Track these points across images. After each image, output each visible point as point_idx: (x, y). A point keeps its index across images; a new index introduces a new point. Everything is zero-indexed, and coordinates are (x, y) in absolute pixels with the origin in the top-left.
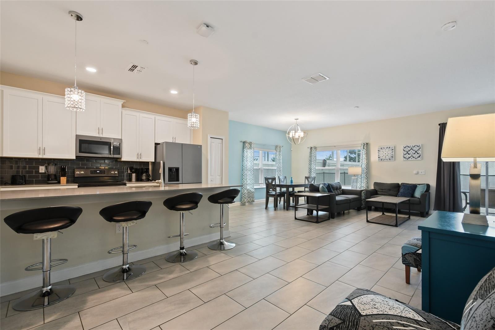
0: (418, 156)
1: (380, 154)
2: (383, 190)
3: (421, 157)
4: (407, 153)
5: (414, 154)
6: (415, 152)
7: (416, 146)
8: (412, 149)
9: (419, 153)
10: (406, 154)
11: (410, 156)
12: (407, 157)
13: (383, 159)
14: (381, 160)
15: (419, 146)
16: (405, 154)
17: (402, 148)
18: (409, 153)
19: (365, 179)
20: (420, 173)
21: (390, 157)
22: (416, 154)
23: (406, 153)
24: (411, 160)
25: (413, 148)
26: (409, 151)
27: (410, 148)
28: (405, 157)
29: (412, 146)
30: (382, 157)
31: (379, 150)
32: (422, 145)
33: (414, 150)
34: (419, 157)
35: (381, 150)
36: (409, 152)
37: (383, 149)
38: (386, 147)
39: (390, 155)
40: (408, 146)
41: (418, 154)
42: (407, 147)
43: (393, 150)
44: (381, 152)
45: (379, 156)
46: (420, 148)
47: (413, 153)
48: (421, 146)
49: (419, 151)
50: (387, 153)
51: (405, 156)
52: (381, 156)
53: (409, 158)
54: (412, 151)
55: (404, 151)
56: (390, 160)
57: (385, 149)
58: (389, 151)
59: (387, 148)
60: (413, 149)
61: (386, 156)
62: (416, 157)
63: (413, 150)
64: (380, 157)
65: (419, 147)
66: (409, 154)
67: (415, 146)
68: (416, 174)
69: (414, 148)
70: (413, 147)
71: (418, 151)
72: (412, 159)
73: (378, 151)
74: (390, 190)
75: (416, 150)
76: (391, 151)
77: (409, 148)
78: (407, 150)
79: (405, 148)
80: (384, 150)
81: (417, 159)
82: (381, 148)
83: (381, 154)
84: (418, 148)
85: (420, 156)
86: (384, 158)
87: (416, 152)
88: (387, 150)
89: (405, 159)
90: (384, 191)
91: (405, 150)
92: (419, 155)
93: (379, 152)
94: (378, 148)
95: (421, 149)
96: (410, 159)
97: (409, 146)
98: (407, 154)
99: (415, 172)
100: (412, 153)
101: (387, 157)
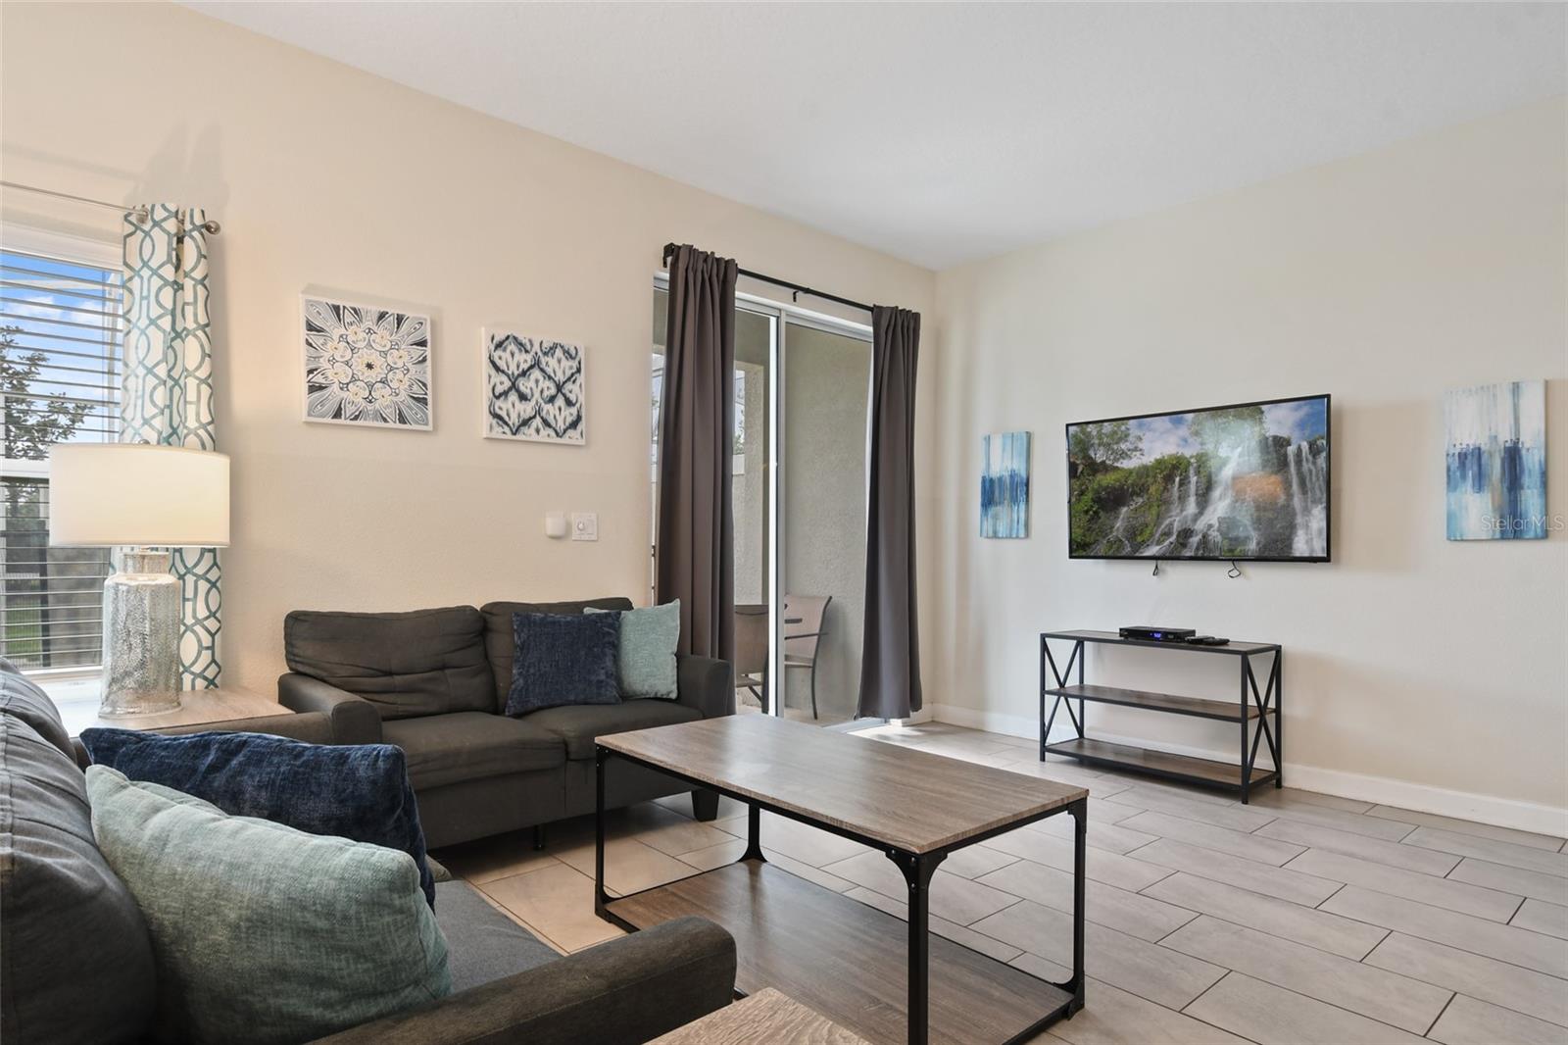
0: (569, 420)
1: (324, 364)
2: (390, 674)
3: (581, 426)
4: (514, 386)
5: (552, 400)
6: (553, 391)
7: (559, 353)
8: (536, 364)
9: (573, 398)
10: (505, 394)
11: (527, 410)
12: (514, 420)
13: (349, 410)
14: (337, 414)
15: (573, 352)
16: (499, 389)
17: (484, 347)
18: (522, 388)
19: (203, 586)
20: (575, 534)
21: (403, 396)
22: (560, 401)
23: (507, 384)
24: (535, 437)
25: (544, 360)
26: (524, 374)
27: (529, 357)
28: (503, 414)
29: (536, 347)
30: (344, 387)
31: (318, 323)
32: (587, 350)
33: (550, 378)
34: (574, 425)
35: (336, 331)
36: (524, 385)
37: (348, 317)
38: (376, 308)
39: (401, 384)
40: (515, 338)
41: (569, 403)
42: (512, 347)
43: (422, 343)
44: (333, 346)
45: (319, 379)
46: (579, 370)
47: (546, 393)
48: (581, 354)
49: (575, 388)
50: (378, 361)
51: (503, 406)
52: (336, 374)
53: (526, 423)
54: (537, 381)
55: (497, 369)
56: (402, 419)
57: (368, 323)
58: (396, 346)
59: (382, 316)
60: (543, 365)
61: (371, 386)
62: (561, 426)
63: (542, 370)
64: (321, 388)
65: (575, 364)
66: (523, 397)
67: (553, 348)
68: (553, 538)
69: (551, 363)
70: (545, 354)
71: (569, 386)
72: (538, 431)
73: (310, 327)
74: (443, 668)
75: (560, 377)
76: (406, 355)
77: (524, 356)
78: (513, 369)
79: (499, 352)
80: (357, 334)
81: (565, 440)
82: (336, 309)
83: (333, 361)
84: (568, 366)
85: (579, 418)
86: (356, 396)
87: (559, 388)
88: (383, 336)
89: (498, 431)
90: (398, 679)
91: (502, 364)
92: (574, 410)
93: (315, 339)
94: (310, 304)
95: (581, 378)
96: (529, 433)
97: (521, 338)
98: (513, 397)
99: (552, 525)
100: (537, 395)
101: (384, 399)
